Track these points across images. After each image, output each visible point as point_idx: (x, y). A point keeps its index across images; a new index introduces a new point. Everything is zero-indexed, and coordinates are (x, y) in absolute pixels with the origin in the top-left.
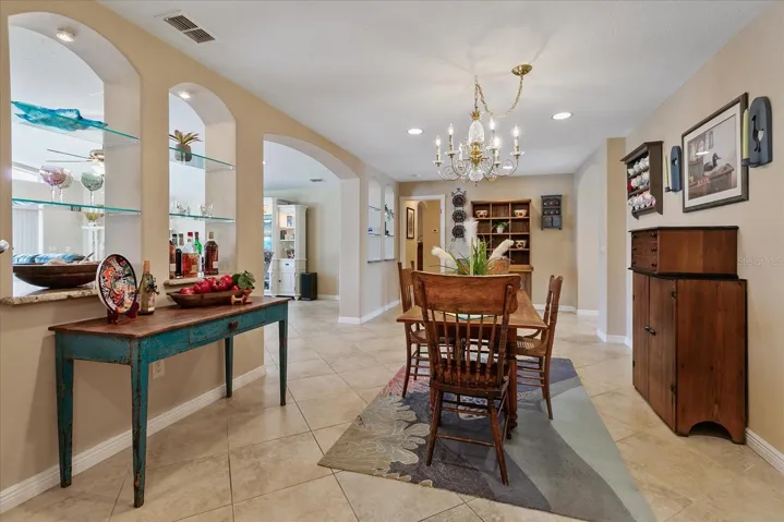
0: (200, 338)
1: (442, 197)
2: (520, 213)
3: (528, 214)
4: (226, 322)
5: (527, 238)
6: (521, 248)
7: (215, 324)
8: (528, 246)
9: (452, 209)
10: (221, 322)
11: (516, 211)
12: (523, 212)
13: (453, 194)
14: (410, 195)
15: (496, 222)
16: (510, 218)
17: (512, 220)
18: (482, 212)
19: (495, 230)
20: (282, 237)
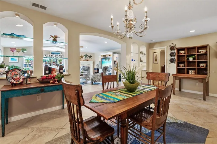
0: (27, 93)
1: (165, 47)
2: (202, 51)
3: (207, 52)
4: (39, 89)
5: (206, 62)
6: (203, 67)
7: (34, 89)
8: (207, 66)
9: (170, 52)
10: (38, 89)
11: (200, 51)
12: (204, 51)
13: (170, 46)
14: (153, 48)
15: (188, 56)
16: (196, 53)
17: (197, 55)
18: (181, 52)
19: (188, 59)
20: (115, 63)
